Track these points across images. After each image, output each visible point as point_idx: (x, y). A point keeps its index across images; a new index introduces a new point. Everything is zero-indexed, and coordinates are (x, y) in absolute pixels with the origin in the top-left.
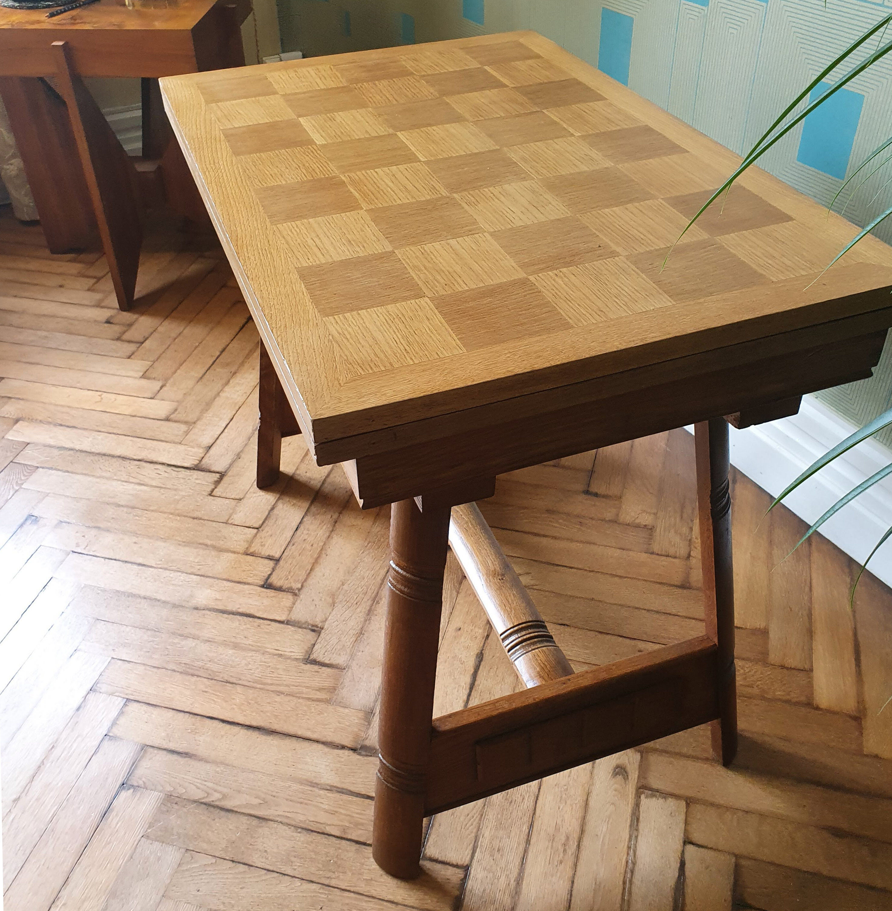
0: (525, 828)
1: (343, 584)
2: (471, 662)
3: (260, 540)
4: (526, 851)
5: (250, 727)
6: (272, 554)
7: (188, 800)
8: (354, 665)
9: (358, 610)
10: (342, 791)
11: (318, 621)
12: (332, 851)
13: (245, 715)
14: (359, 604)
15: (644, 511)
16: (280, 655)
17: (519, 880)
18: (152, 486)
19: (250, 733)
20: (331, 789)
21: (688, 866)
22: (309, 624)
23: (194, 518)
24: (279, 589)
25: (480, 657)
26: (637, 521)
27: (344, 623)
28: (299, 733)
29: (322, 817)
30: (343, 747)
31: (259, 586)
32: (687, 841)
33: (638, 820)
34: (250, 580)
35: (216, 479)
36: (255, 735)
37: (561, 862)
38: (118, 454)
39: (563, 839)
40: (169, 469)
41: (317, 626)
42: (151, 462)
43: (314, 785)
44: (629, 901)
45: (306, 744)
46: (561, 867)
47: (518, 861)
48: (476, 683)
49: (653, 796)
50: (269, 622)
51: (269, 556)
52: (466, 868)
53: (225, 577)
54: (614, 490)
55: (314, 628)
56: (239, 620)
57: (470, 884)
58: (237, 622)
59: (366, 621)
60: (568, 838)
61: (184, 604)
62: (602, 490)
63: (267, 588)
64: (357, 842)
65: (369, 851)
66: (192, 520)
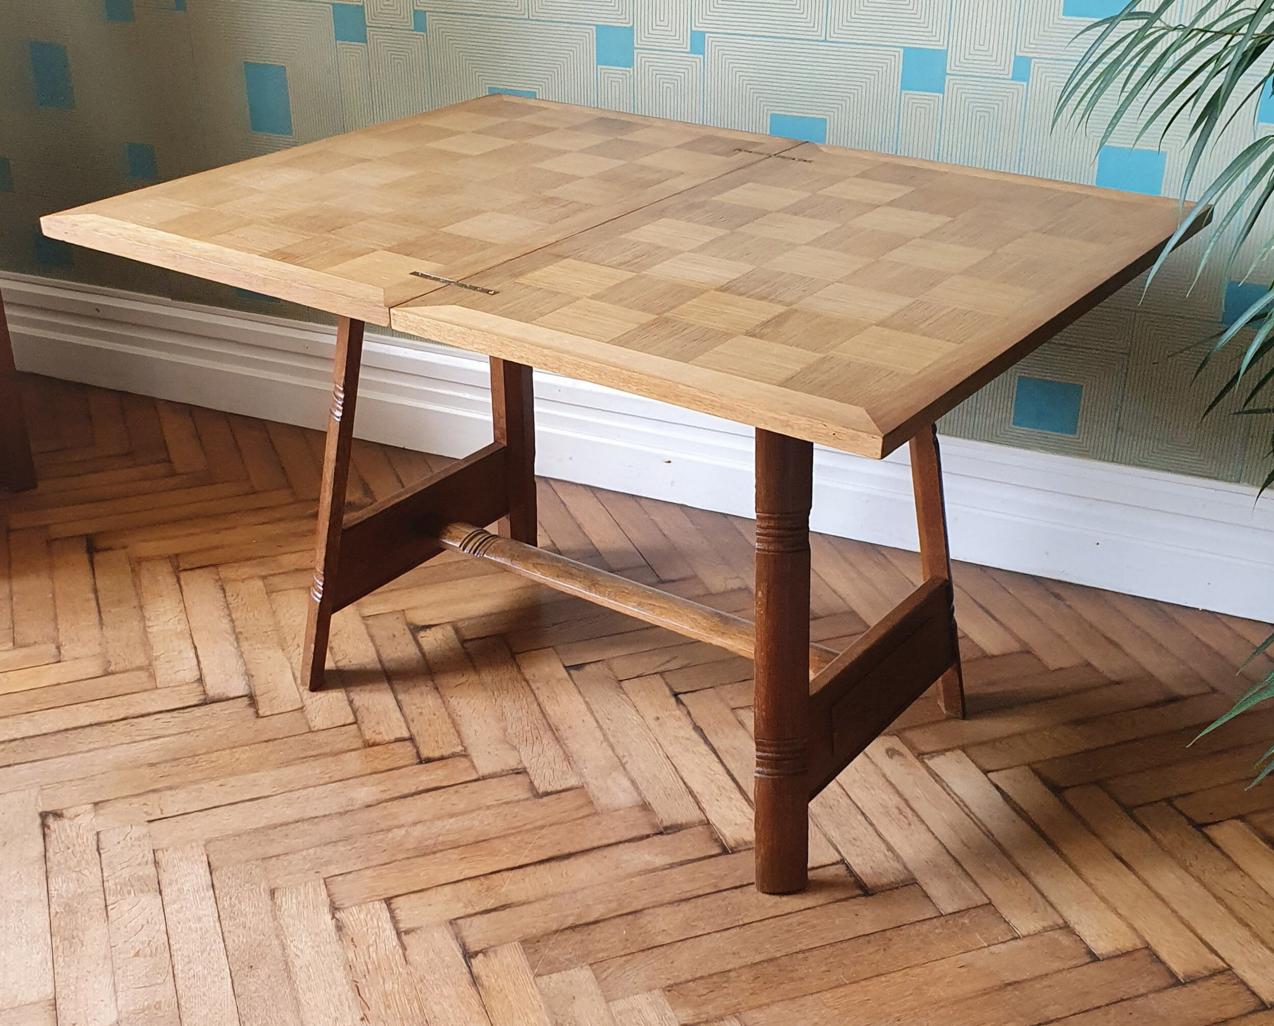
0: (860, 817)
1: (505, 730)
2: (695, 736)
3: (371, 731)
4: (876, 831)
5: (542, 862)
6: (398, 736)
7: (550, 934)
8: (588, 779)
9: (545, 742)
10: (682, 864)
11: (513, 763)
12: (721, 902)
13: (526, 856)
14: (539, 738)
15: (726, 579)
16: (507, 803)
17: (890, 848)
18: (174, 735)
19: (548, 865)
20: (672, 866)
21: (1000, 785)
22: (507, 770)
23: (267, 741)
24: (442, 758)
25: (698, 729)
26: (729, 587)
27: (542, 756)
28: (595, 844)
29: (687, 887)
30: (648, 836)
31: (417, 764)
32: (986, 772)
33: (937, 775)
34: (401, 763)
35: (248, 703)
36: (554, 864)
37: (910, 824)
38: (87, 723)
39: (896, 811)
40: (175, 714)
41: (517, 769)
42: (143, 716)
43: (654, 870)
44: (982, 824)
45: (610, 849)
46: (913, 827)
47: (877, 839)
48: (716, 747)
49: (933, 757)
50: (464, 785)
51: (396, 739)
52: (843, 861)
53: (369, 771)
54: (685, 572)
55: (516, 771)
56: (431, 796)
57: (857, 869)
58: (429, 798)
59: (561, 746)
60: (898, 808)
61: (350, 808)
62: (673, 576)
63: (426, 763)
64: (736, 888)
65: (753, 888)
66: (265, 744)
